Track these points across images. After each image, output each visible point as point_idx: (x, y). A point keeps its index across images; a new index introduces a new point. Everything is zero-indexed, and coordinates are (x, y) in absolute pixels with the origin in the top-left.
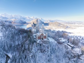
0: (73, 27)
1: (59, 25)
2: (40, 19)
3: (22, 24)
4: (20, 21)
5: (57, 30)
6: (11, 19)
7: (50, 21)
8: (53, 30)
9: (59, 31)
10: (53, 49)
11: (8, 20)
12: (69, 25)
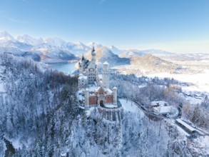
0: (195, 68)
1: (157, 62)
2: (110, 48)
3: (65, 61)
4: (60, 53)
5: (151, 76)
6: (39, 48)
7: (135, 53)
8: (141, 76)
9: (158, 80)
10: (132, 135)
11: (32, 50)
12: (184, 63)
